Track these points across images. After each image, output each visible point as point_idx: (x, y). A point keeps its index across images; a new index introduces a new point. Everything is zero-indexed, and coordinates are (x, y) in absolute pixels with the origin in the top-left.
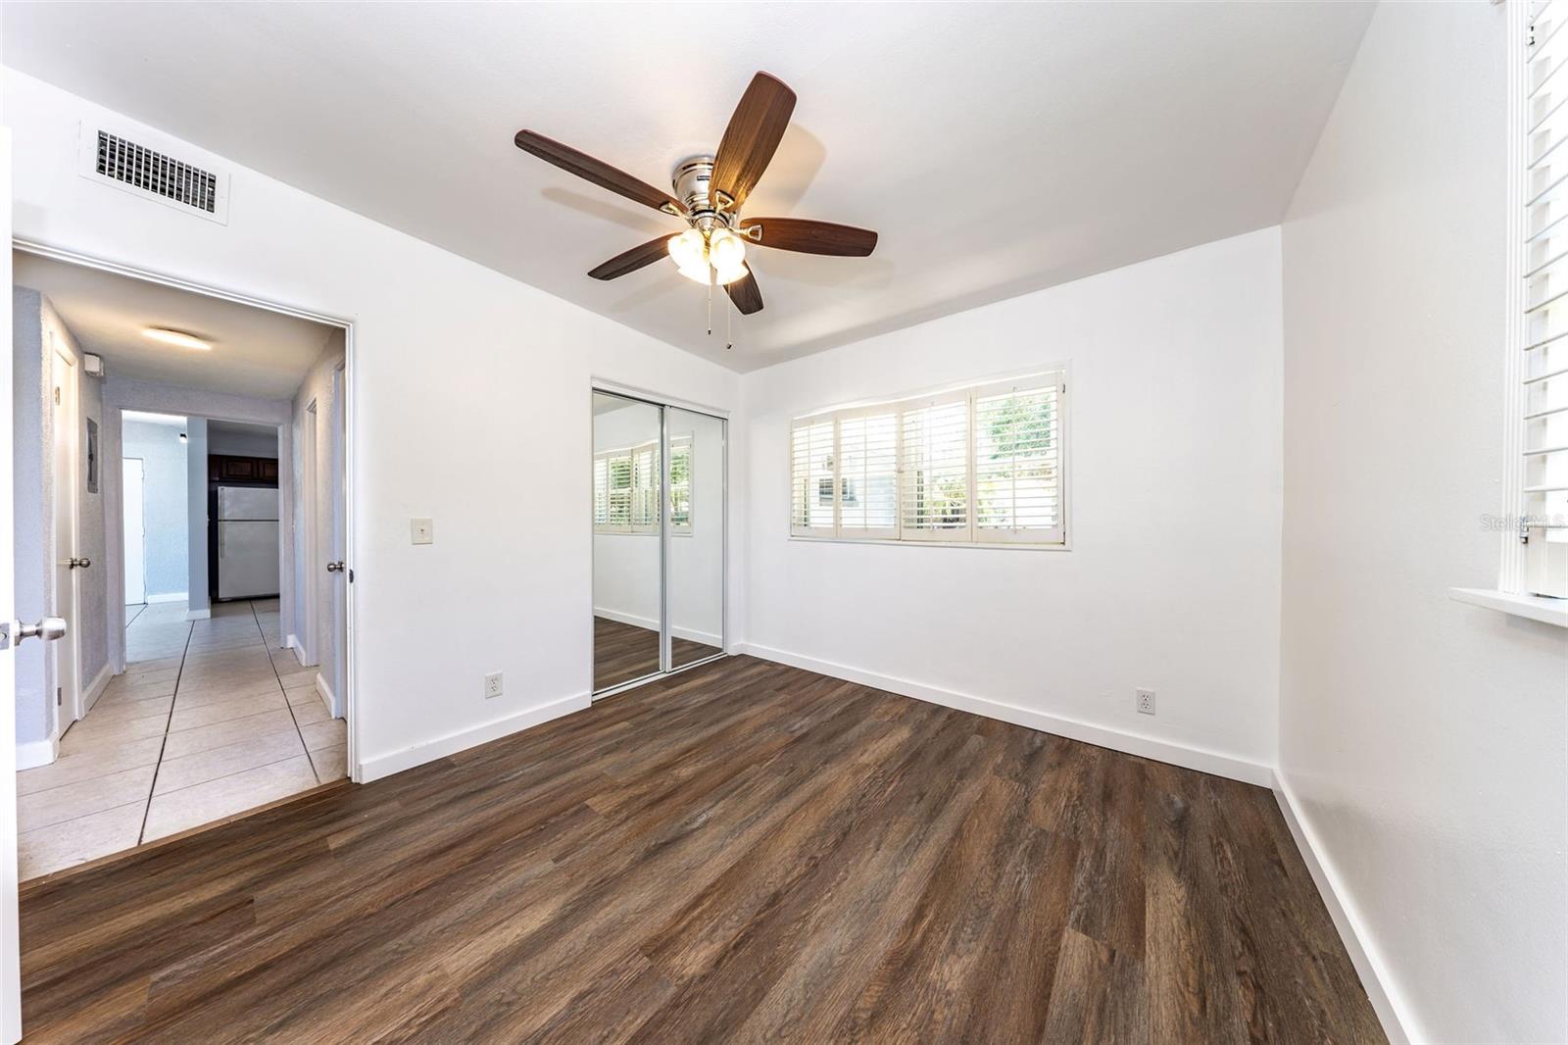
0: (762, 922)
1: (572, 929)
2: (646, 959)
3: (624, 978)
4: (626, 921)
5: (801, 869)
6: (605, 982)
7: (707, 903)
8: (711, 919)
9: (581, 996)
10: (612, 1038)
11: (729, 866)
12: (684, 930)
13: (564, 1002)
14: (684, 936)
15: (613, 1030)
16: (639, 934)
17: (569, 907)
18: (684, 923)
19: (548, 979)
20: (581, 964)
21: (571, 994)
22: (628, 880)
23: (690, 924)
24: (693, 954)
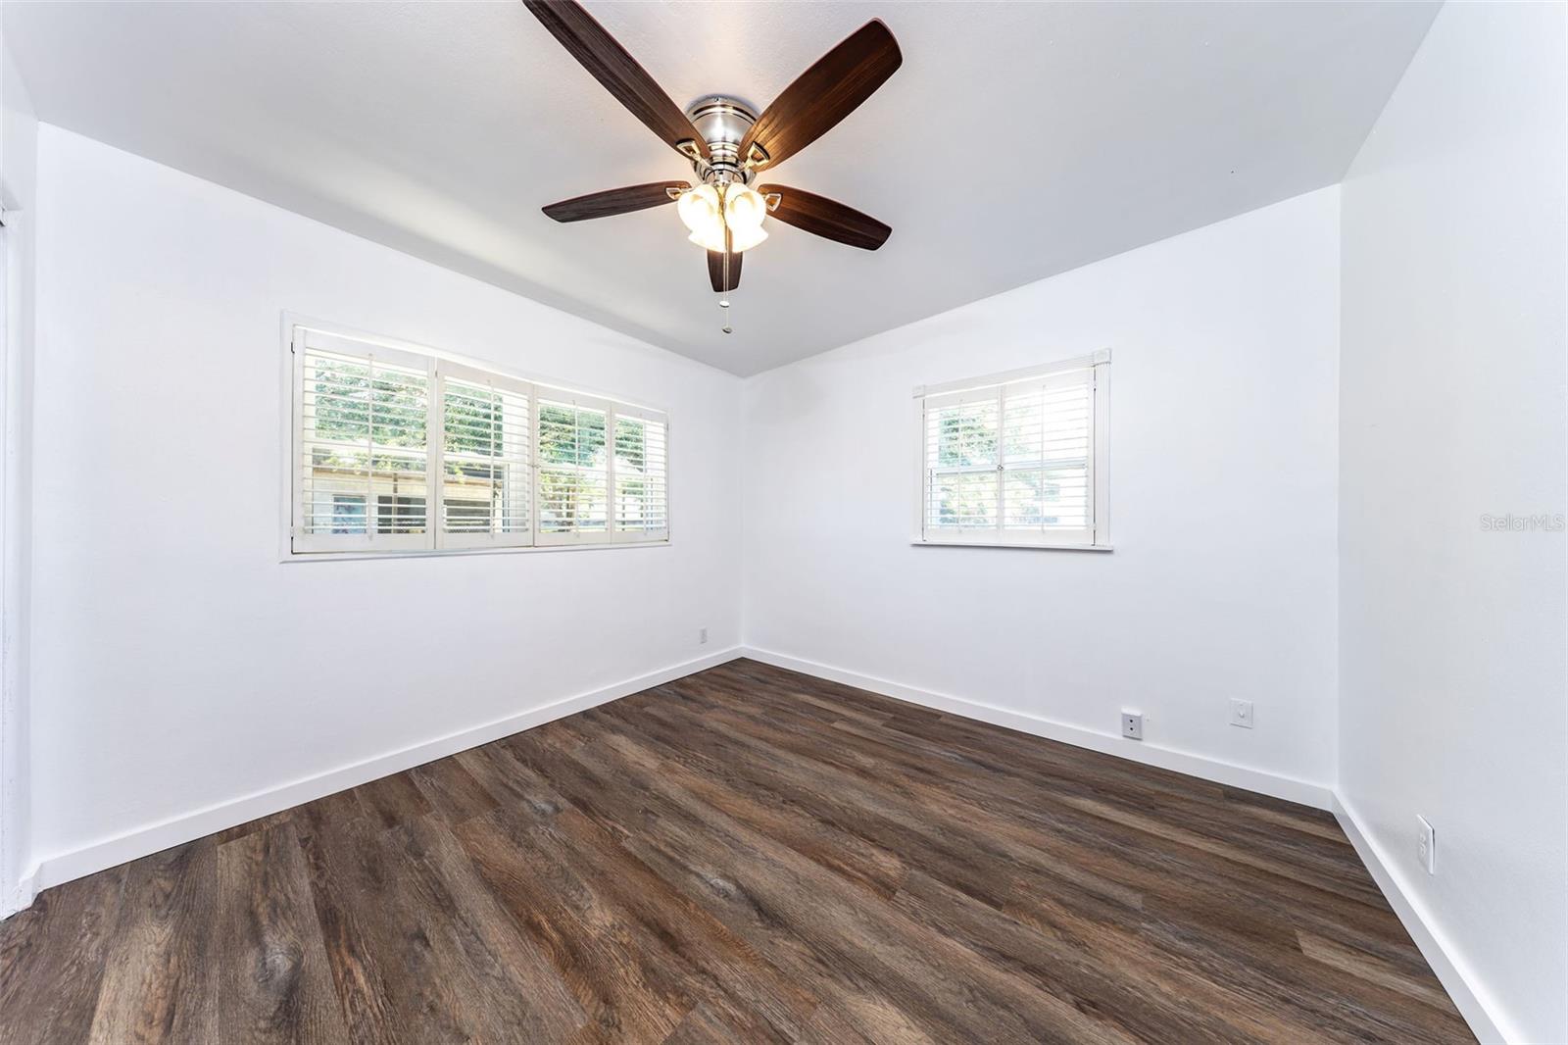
0: (849, 828)
1: (888, 968)
2: (897, 894)
3: (917, 905)
4: (866, 919)
5: (796, 809)
6: (925, 917)
7: (837, 862)
8: (851, 858)
9: (941, 930)
10: (958, 899)
11: (793, 852)
12: (866, 874)
13: (949, 942)
14: (871, 872)
15: (953, 900)
16: (877, 906)
17: (862, 985)
18: (860, 875)
19: (939, 965)
20: (917, 942)
21: (943, 939)
22: (816, 933)
23: (860, 871)
24: (884, 864)
